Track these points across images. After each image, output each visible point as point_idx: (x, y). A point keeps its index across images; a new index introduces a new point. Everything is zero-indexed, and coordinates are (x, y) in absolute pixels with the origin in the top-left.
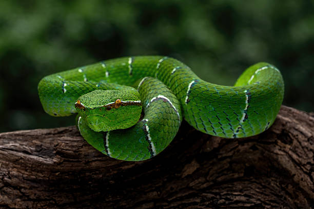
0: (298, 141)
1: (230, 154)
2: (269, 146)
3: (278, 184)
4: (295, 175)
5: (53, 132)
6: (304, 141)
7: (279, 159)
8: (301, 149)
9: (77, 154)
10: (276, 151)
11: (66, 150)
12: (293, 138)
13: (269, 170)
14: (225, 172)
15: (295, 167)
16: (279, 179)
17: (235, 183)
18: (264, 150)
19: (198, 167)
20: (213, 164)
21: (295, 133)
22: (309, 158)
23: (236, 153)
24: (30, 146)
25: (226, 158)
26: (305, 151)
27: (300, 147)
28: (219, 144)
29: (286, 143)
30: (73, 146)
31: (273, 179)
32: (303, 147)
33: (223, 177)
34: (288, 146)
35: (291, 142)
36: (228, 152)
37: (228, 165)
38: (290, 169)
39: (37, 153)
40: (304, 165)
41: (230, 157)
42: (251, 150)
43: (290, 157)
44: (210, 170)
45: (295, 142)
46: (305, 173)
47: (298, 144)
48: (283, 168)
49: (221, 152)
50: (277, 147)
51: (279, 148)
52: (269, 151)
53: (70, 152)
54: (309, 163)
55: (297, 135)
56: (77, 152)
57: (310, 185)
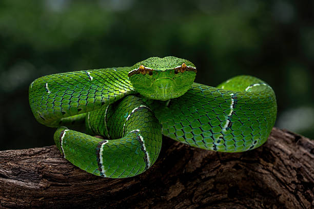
0: (280, 159)
1: (213, 174)
2: (252, 165)
3: (262, 205)
4: (280, 195)
5: (28, 153)
6: (286, 159)
7: (264, 178)
8: (285, 167)
9: (67, 177)
10: (260, 170)
11: (55, 173)
12: (275, 156)
13: (253, 190)
14: (210, 194)
15: (281, 186)
16: (264, 199)
17: (219, 205)
18: (248, 170)
19: (183, 188)
20: (197, 185)
21: (277, 151)
22: (293, 177)
23: (219, 173)
24: (5, 169)
25: (210, 178)
26: (288, 170)
27: (283, 165)
28: (201, 163)
29: (268, 162)
30: (61, 169)
31: (257, 199)
32: (286, 166)
33: (208, 199)
34: (271, 165)
35: (273, 161)
36: (211, 172)
37: (213, 185)
38: (275, 189)
39: (15, 177)
40: (289, 185)
41: (214, 177)
42: (234, 169)
43: (274, 175)
44: (194, 191)
45: (277, 160)
46: (291, 192)
47: (281, 162)
48: (268, 188)
49: (204, 172)
50: (260, 166)
51: (263, 167)
52: (253, 170)
53: (59, 175)
54: (294, 182)
55: (279, 153)
56: (67, 175)
57: (297, 205)
